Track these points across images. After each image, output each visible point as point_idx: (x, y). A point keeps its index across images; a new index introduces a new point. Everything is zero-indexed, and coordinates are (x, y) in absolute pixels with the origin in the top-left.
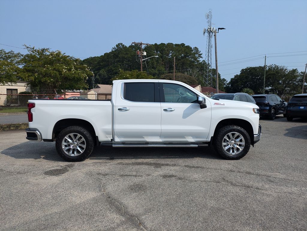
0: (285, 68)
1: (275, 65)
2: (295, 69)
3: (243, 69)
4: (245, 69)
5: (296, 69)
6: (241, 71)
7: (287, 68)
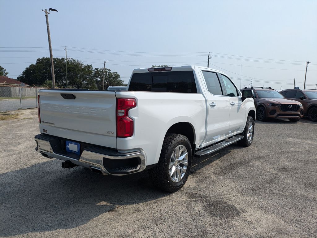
0: (81, 63)
1: (72, 58)
2: (89, 65)
3: (39, 59)
4: (41, 59)
5: (91, 65)
6: (36, 61)
7: (83, 63)
